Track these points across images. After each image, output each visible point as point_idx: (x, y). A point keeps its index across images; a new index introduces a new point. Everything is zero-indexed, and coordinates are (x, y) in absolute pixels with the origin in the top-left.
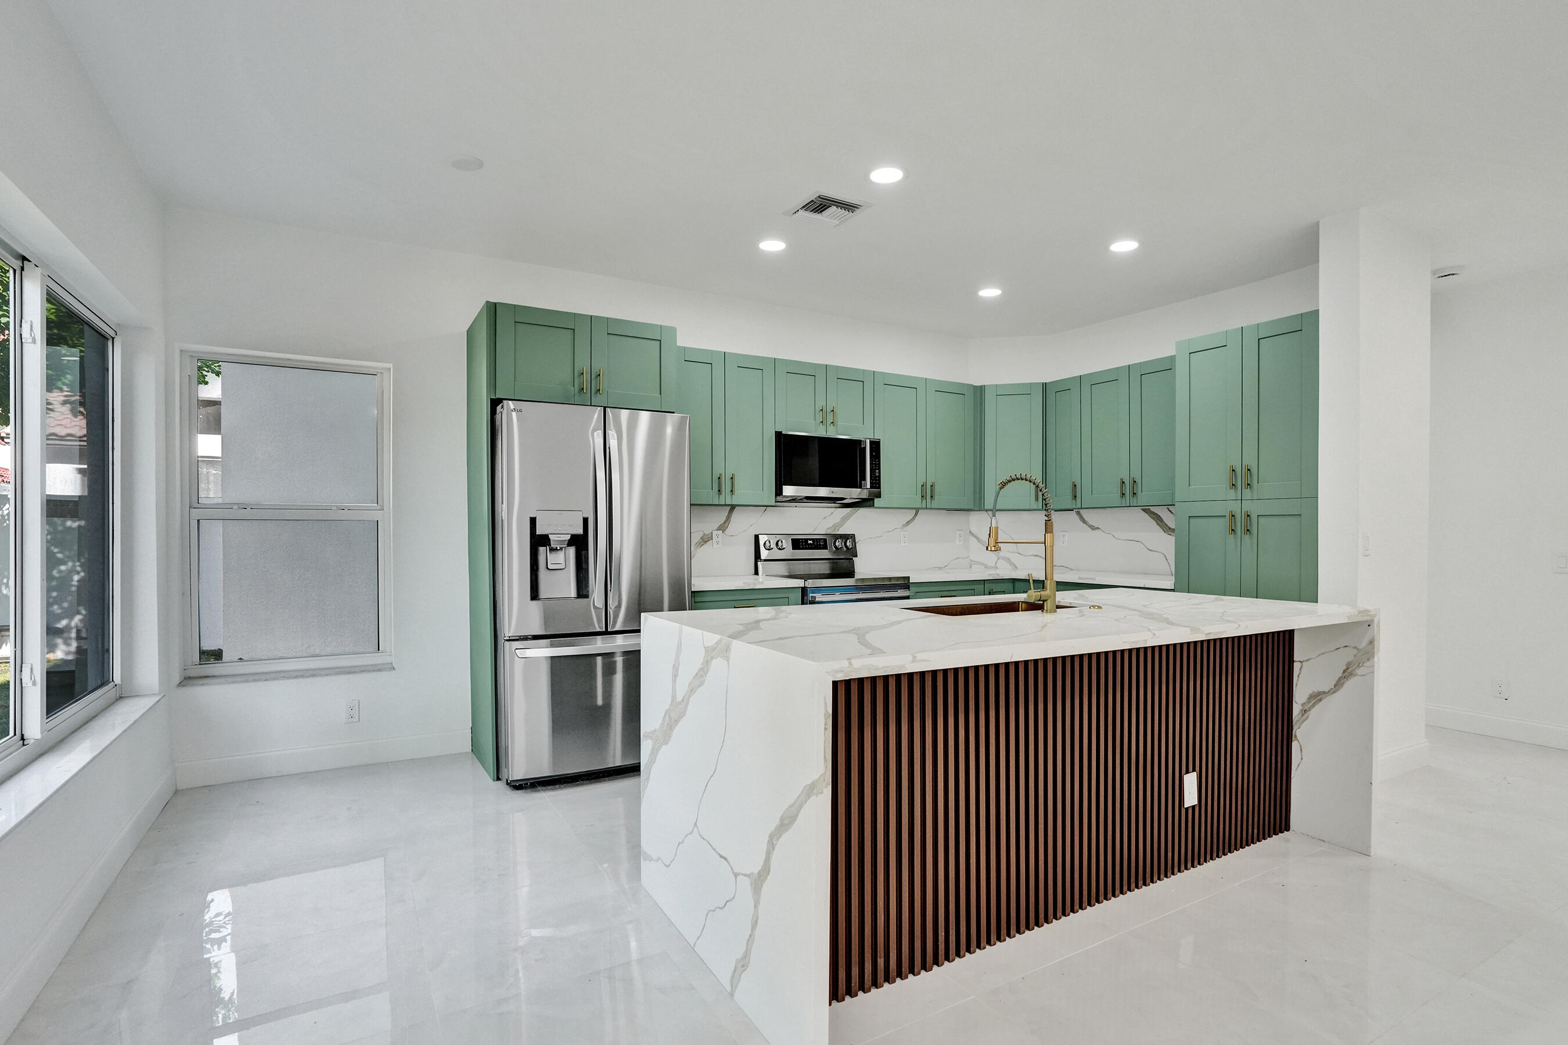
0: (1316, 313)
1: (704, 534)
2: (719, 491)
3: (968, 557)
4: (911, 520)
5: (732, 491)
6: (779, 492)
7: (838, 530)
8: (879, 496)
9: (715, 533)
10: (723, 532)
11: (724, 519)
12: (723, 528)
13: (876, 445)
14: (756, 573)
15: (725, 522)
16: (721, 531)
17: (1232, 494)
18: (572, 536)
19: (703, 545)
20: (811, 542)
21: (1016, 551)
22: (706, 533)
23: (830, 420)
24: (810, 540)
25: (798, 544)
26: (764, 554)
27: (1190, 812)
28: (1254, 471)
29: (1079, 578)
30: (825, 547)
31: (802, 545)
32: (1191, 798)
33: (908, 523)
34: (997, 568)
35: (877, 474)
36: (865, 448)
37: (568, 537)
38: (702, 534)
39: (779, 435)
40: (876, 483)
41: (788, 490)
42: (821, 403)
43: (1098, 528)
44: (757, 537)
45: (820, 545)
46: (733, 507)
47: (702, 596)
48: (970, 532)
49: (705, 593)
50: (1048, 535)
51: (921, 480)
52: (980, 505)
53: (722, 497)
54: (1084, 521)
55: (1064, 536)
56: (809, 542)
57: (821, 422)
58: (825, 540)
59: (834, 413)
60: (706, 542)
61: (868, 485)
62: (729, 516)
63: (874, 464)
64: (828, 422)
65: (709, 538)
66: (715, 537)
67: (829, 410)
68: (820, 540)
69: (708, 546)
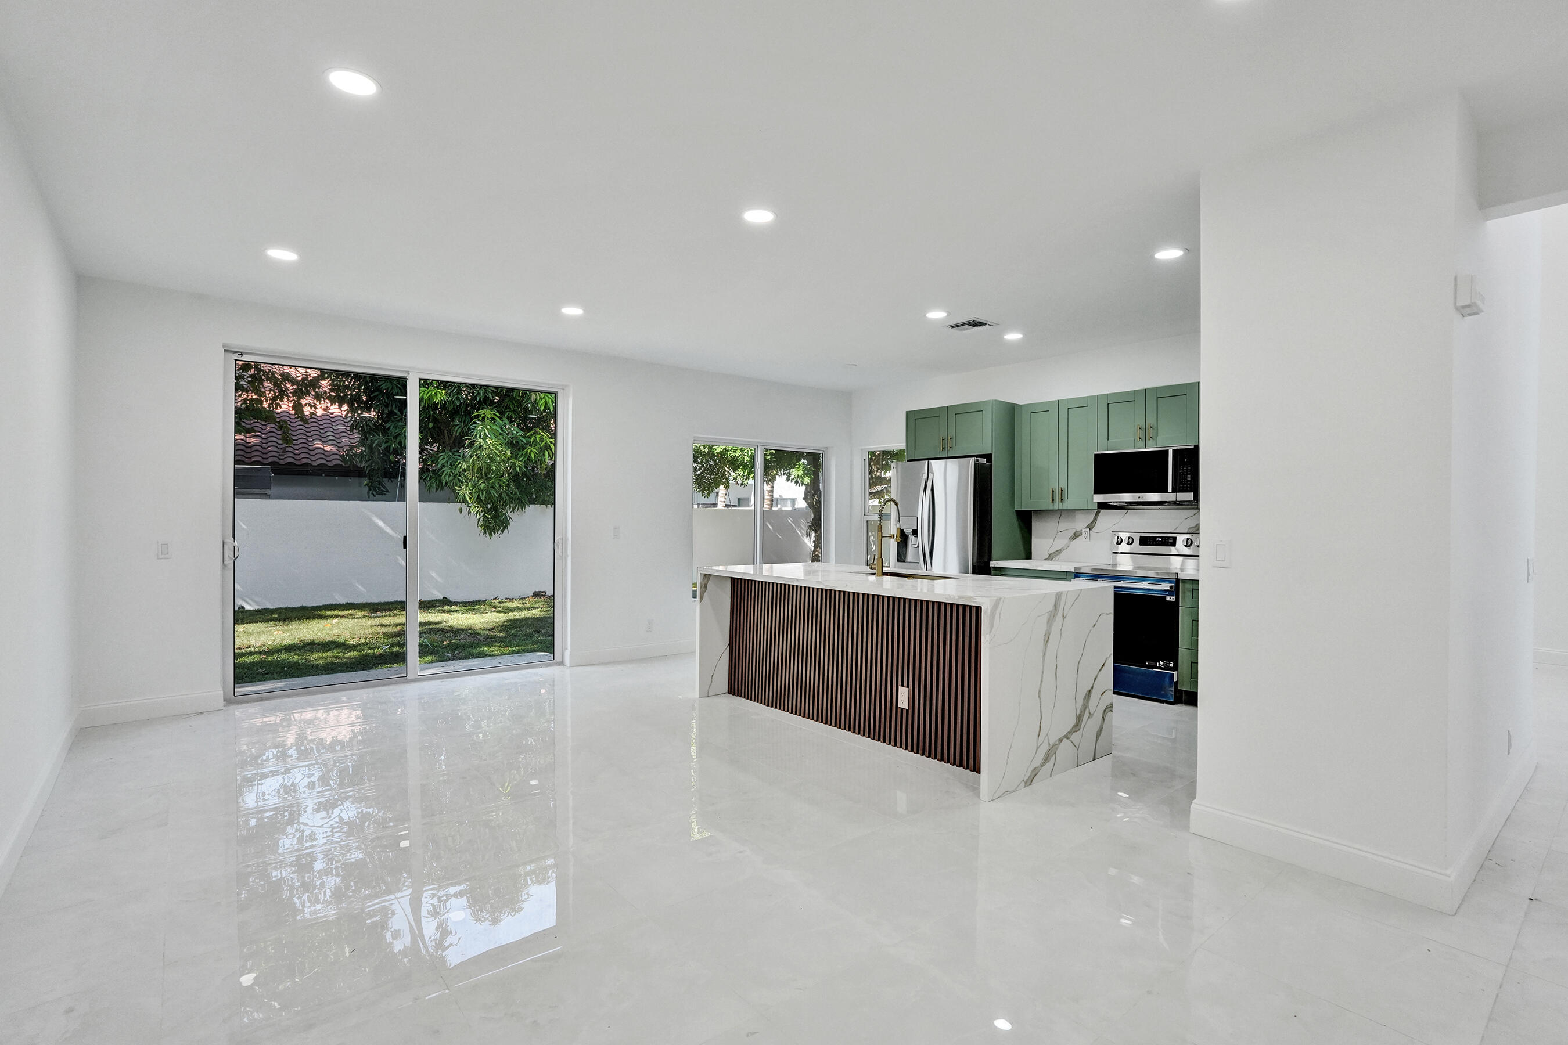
1: (1076, 531)
2: (1053, 500)
9: (1083, 530)
10: (1091, 530)
12: (1090, 527)
15: (1092, 522)
16: (1089, 529)
19: (1075, 539)
20: (1159, 539)
24: (1159, 537)
25: (1144, 541)
27: (905, 712)
30: (1174, 544)
31: (1150, 542)
32: (903, 702)
36: (1169, 457)
38: (1074, 532)
39: (1098, 454)
41: (1098, 498)
42: (1140, 422)
45: (1168, 542)
53: (1056, 505)
56: (1157, 539)
57: (1140, 438)
58: (1175, 539)
59: (1153, 429)
60: (1078, 536)
61: (1170, 489)
62: (1095, 519)
63: (1183, 470)
64: (1148, 437)
65: (1076, 535)
66: (1083, 533)
67: (1148, 427)
68: (1168, 537)
69: (1077, 541)
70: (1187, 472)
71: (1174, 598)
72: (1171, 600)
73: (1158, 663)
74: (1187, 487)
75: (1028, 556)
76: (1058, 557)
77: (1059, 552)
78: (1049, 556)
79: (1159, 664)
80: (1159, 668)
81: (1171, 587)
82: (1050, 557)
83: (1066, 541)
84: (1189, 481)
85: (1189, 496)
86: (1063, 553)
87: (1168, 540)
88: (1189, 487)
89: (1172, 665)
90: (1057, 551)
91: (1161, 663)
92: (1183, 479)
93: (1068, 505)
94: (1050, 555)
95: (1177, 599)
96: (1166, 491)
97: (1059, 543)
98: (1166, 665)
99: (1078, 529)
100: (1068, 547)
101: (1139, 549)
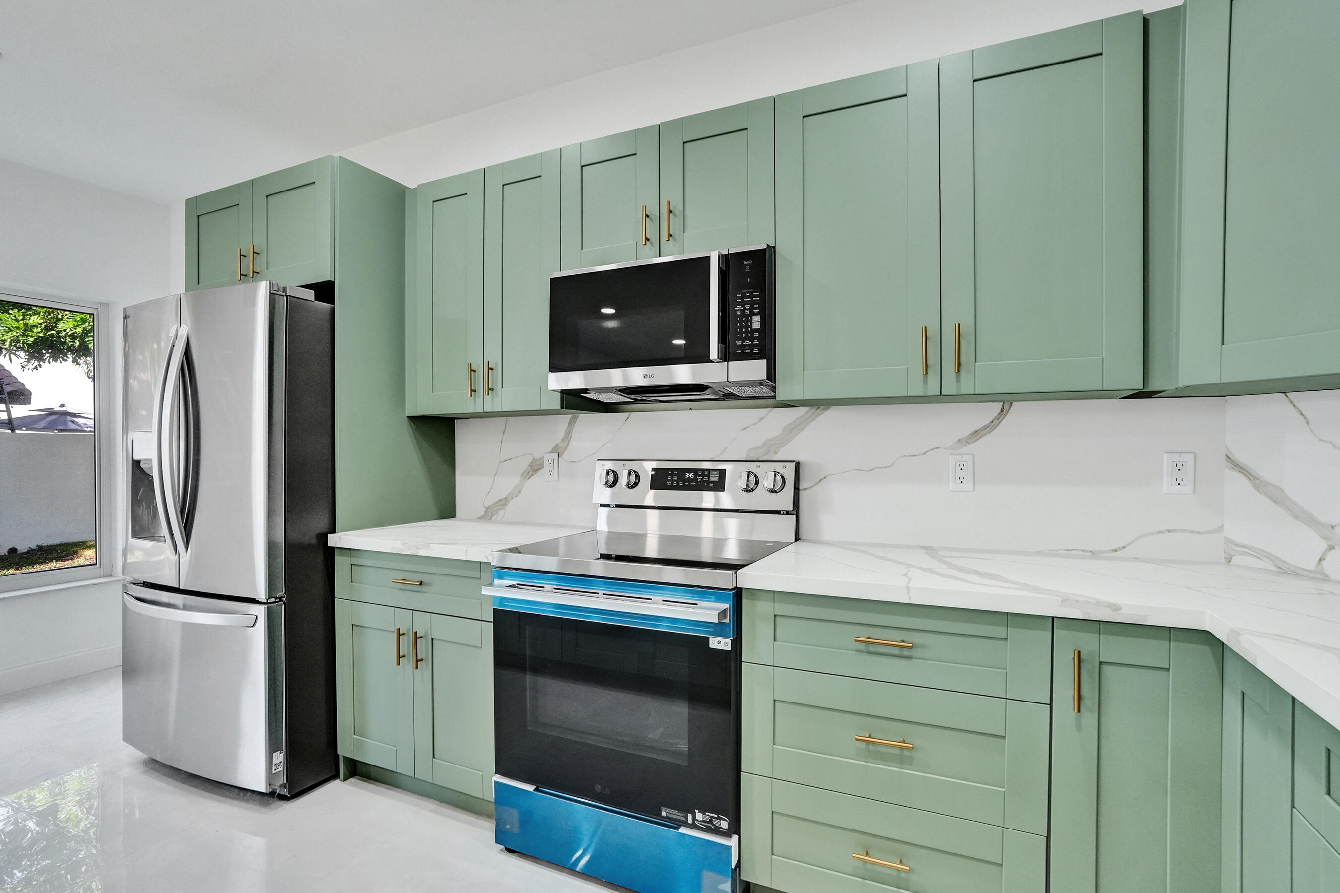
1: (534, 459)
2: (473, 391)
4: (985, 427)
5: (492, 391)
9: (547, 457)
10: (557, 456)
11: (562, 436)
12: (560, 449)
15: (563, 440)
16: (557, 454)
19: (532, 475)
20: (692, 475)
24: (692, 469)
25: (663, 478)
30: (719, 486)
31: (673, 481)
33: (976, 434)
36: (709, 272)
38: (530, 460)
39: (553, 279)
45: (709, 482)
47: (357, 557)
48: (1228, 458)
56: (687, 475)
57: (647, 239)
58: (722, 473)
59: (675, 216)
60: (536, 471)
61: (714, 353)
62: (564, 433)
63: (743, 304)
64: (664, 236)
65: (535, 468)
66: (546, 463)
67: (664, 210)
68: (709, 470)
69: (535, 479)
70: (751, 309)
71: (729, 642)
72: (722, 647)
73: (690, 816)
74: (752, 346)
75: (447, 511)
76: (501, 513)
77: (503, 502)
78: (486, 512)
79: (694, 818)
80: (694, 826)
81: (723, 614)
82: (489, 515)
83: (516, 480)
84: (756, 330)
85: (756, 369)
86: (512, 503)
87: (708, 476)
88: (756, 346)
89: (724, 825)
90: (500, 500)
91: (699, 816)
92: (742, 327)
93: (503, 401)
94: (488, 508)
95: (737, 643)
96: (706, 359)
97: (505, 485)
98: (711, 822)
99: (537, 457)
100: (520, 492)
101: (651, 497)
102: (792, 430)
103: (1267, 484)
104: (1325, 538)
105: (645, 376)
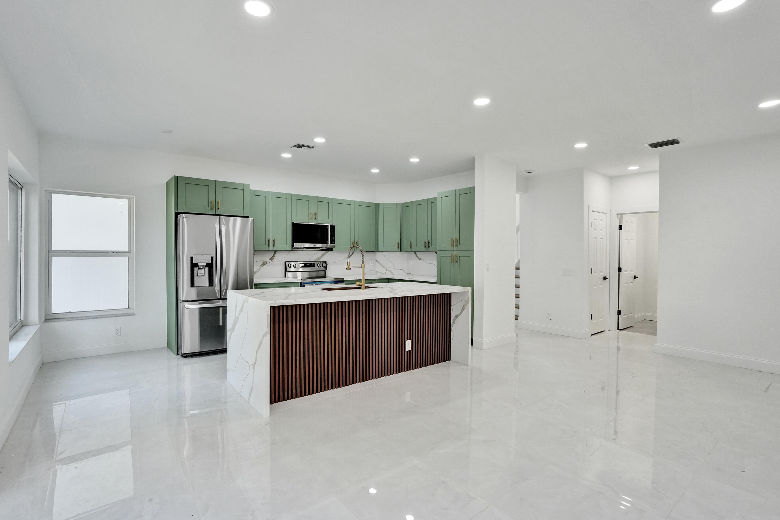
0: (473, 188)
2: (268, 245)
3: (375, 270)
5: (274, 245)
6: (293, 246)
7: (320, 260)
8: (334, 247)
9: (268, 261)
10: (272, 261)
11: (272, 256)
12: (272, 259)
13: (333, 228)
14: (285, 277)
15: (272, 257)
17: (452, 248)
18: (207, 263)
19: (263, 266)
20: (308, 264)
21: (393, 267)
22: (265, 261)
23: (314, 218)
24: (308, 263)
26: (288, 269)
27: (409, 353)
28: (458, 240)
29: (409, 278)
30: (314, 266)
31: (304, 266)
32: (409, 347)
34: (386, 274)
35: (333, 238)
36: (328, 228)
37: (205, 264)
39: (293, 223)
40: (333, 242)
41: (296, 245)
42: (311, 211)
43: (421, 259)
44: (285, 262)
45: (312, 265)
46: (276, 251)
47: (260, 286)
48: (376, 260)
49: (260, 285)
50: (363, 265)
51: (353, 240)
52: (378, 250)
53: (270, 247)
54: (417, 256)
55: (410, 262)
56: (307, 264)
58: (314, 264)
60: (265, 265)
61: (329, 243)
62: (274, 255)
63: (332, 234)
65: (264, 263)
66: (267, 263)
68: (312, 263)
69: (265, 266)
77: (255, 273)
83: (259, 267)
86: (257, 273)
93: (276, 248)
97: (255, 268)
99: (265, 260)
100: (260, 270)
101: (301, 269)
102: (323, 255)
103: (380, 263)
104: (386, 269)
105: (315, 245)
